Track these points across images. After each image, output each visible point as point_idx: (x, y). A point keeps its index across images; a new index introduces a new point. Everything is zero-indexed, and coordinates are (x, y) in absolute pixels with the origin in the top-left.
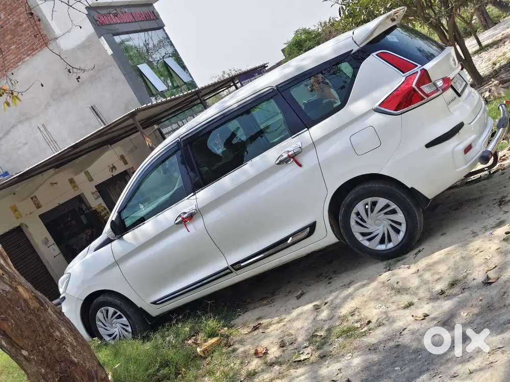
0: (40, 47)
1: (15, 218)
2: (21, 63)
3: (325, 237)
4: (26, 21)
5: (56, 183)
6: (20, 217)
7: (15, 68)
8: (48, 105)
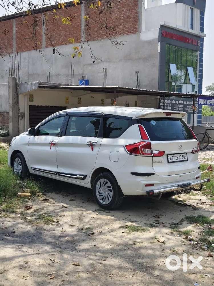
0: (132, 33)
1: (65, 102)
2: (120, 35)
3: (87, 184)
4: (133, 17)
5: (94, 98)
6: (68, 103)
7: (117, 36)
8: (121, 60)
